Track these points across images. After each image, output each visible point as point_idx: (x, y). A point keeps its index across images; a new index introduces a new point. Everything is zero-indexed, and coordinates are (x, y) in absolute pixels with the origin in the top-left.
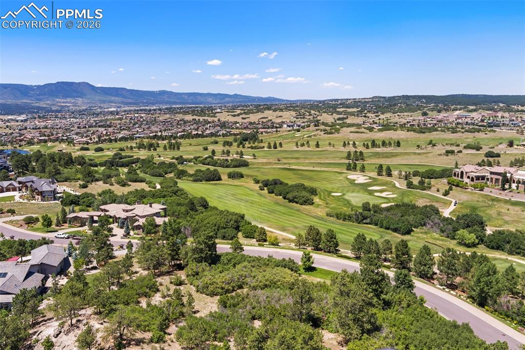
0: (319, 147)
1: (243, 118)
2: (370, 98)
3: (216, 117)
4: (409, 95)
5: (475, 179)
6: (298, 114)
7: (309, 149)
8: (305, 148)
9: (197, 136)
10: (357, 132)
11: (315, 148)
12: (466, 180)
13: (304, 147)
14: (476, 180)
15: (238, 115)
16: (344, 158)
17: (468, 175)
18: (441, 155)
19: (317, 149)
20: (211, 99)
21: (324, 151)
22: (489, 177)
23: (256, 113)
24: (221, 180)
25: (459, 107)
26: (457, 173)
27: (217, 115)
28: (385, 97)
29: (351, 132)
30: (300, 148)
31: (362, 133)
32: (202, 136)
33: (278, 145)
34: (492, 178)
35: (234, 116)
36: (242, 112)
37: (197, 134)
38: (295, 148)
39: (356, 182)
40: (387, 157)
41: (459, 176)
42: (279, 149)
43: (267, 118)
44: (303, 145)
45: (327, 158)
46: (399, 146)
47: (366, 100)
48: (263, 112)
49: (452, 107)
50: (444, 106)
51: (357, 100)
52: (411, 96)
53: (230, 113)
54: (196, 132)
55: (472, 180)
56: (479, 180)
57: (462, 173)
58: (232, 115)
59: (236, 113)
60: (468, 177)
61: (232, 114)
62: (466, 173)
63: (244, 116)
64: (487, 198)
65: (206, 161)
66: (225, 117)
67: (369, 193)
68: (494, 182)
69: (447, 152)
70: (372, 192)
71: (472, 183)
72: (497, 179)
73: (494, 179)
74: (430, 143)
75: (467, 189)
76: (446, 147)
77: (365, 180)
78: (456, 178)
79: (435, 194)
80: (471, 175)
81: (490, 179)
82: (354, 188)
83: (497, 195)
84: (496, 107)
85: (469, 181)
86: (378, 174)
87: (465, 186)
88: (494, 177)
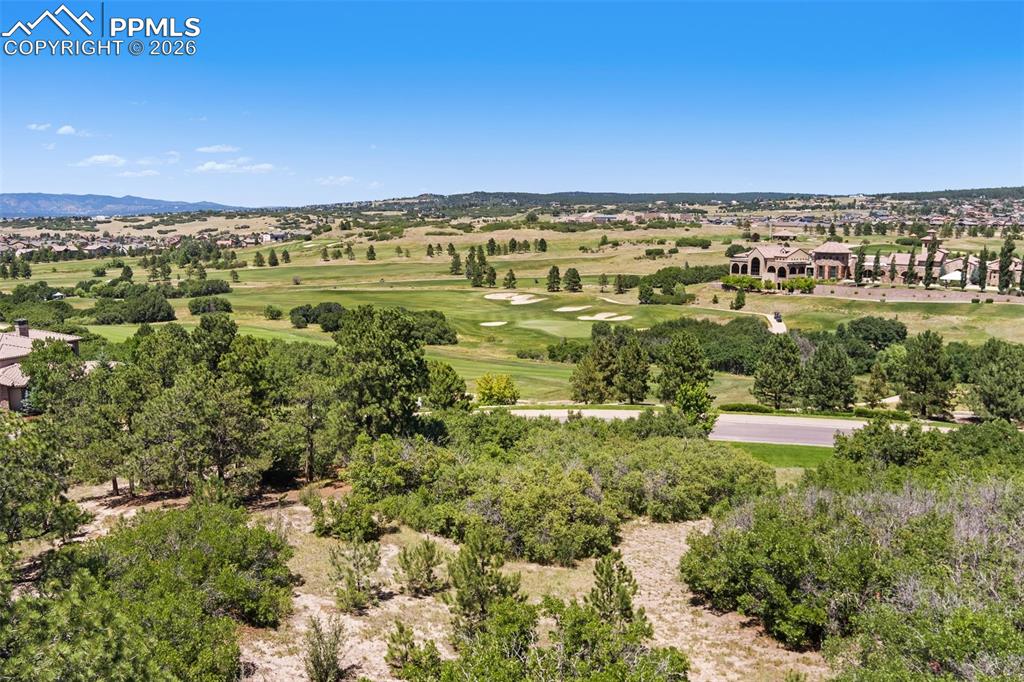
0: (374, 259)
1: (160, 232)
2: (414, 198)
3: (98, 230)
4: (487, 191)
5: (788, 271)
6: (283, 221)
7: (353, 263)
8: (345, 260)
9: (67, 255)
10: (441, 234)
11: (366, 260)
12: (765, 276)
13: (340, 260)
14: (791, 273)
15: (149, 226)
16: (446, 273)
17: (769, 264)
18: (640, 258)
19: (372, 262)
20: (73, 207)
21: (389, 264)
22: (813, 266)
23: (189, 221)
24: (175, 319)
25: (587, 206)
26: (741, 265)
27: (98, 226)
28: (442, 197)
29: (427, 234)
30: (333, 262)
31: (451, 234)
32: (79, 255)
33: (279, 256)
34: (821, 268)
35: (140, 228)
36: (157, 220)
37: (66, 250)
38: (320, 262)
39: (512, 303)
40: (531, 268)
41: (749, 270)
42: (282, 265)
43: (216, 230)
44: (337, 255)
45: (408, 275)
46: (544, 250)
47: (407, 201)
48: (206, 220)
49: (576, 207)
50: (562, 205)
51: (391, 202)
52: (490, 194)
53: (128, 224)
54: (62, 248)
55: (782, 273)
56: (795, 273)
57: (756, 262)
58: (134, 227)
59: (143, 223)
60: (771, 270)
61: (132, 224)
62: (766, 260)
63: (162, 227)
64: (832, 304)
65: (116, 288)
66: (117, 229)
67: (565, 317)
68: (826, 274)
69: (649, 253)
70: (571, 316)
71: (781, 280)
72: (833, 269)
73: (827, 269)
74: (604, 242)
75: (774, 293)
76: (639, 246)
77: (530, 299)
78: (739, 275)
79: (712, 307)
80: (777, 265)
81: (815, 271)
82: (522, 312)
83: (849, 296)
84: (650, 206)
85: (773, 278)
86: (550, 288)
87: (767, 288)
88: (827, 263)
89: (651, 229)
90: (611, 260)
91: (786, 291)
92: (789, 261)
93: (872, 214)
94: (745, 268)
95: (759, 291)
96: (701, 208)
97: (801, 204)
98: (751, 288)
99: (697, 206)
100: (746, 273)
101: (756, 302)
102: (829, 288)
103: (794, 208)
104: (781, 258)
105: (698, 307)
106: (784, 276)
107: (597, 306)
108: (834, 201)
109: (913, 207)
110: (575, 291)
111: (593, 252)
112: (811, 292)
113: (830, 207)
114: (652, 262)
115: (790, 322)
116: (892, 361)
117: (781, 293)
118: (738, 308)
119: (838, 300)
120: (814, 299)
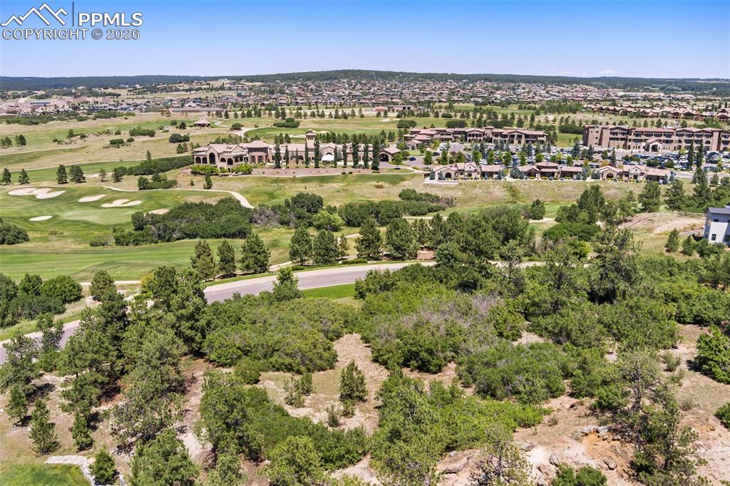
5: (234, 160)
12: (219, 164)
17: (221, 157)
18: (108, 148)
22: (247, 156)
26: (201, 158)
34: (253, 157)
39: (39, 198)
41: (208, 161)
46: (26, 144)
49: (10, 93)
55: (230, 162)
56: (237, 161)
57: (212, 156)
60: (223, 160)
62: (219, 154)
64: (266, 181)
67: (91, 206)
68: (257, 161)
69: (113, 143)
70: (96, 205)
71: (230, 167)
72: (260, 157)
73: (256, 158)
74: (71, 135)
75: (227, 175)
76: (102, 137)
77: (49, 192)
78: (202, 165)
79: (191, 189)
80: (226, 156)
81: (249, 159)
82: (55, 205)
83: (275, 175)
84: (74, 91)
85: (225, 165)
86: (59, 181)
87: (222, 172)
88: (256, 154)
89: (98, 119)
90: (85, 150)
91: (234, 173)
92: (233, 154)
93: (239, 95)
94: (205, 160)
95: (217, 175)
96: (114, 91)
97: (187, 87)
98: (212, 173)
99: (110, 90)
100: (206, 163)
101: (219, 182)
102: (261, 170)
103: (183, 90)
104: (227, 152)
105: (181, 189)
106: (232, 164)
107: (110, 195)
108: (209, 84)
109: (263, 88)
110: (79, 181)
111: (66, 144)
112: (250, 173)
113: (208, 89)
114: (118, 149)
115: (248, 196)
116: (322, 220)
117: (231, 175)
118: (209, 188)
119: (268, 178)
120: (254, 178)
